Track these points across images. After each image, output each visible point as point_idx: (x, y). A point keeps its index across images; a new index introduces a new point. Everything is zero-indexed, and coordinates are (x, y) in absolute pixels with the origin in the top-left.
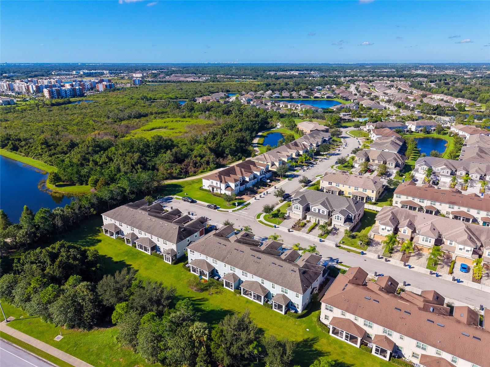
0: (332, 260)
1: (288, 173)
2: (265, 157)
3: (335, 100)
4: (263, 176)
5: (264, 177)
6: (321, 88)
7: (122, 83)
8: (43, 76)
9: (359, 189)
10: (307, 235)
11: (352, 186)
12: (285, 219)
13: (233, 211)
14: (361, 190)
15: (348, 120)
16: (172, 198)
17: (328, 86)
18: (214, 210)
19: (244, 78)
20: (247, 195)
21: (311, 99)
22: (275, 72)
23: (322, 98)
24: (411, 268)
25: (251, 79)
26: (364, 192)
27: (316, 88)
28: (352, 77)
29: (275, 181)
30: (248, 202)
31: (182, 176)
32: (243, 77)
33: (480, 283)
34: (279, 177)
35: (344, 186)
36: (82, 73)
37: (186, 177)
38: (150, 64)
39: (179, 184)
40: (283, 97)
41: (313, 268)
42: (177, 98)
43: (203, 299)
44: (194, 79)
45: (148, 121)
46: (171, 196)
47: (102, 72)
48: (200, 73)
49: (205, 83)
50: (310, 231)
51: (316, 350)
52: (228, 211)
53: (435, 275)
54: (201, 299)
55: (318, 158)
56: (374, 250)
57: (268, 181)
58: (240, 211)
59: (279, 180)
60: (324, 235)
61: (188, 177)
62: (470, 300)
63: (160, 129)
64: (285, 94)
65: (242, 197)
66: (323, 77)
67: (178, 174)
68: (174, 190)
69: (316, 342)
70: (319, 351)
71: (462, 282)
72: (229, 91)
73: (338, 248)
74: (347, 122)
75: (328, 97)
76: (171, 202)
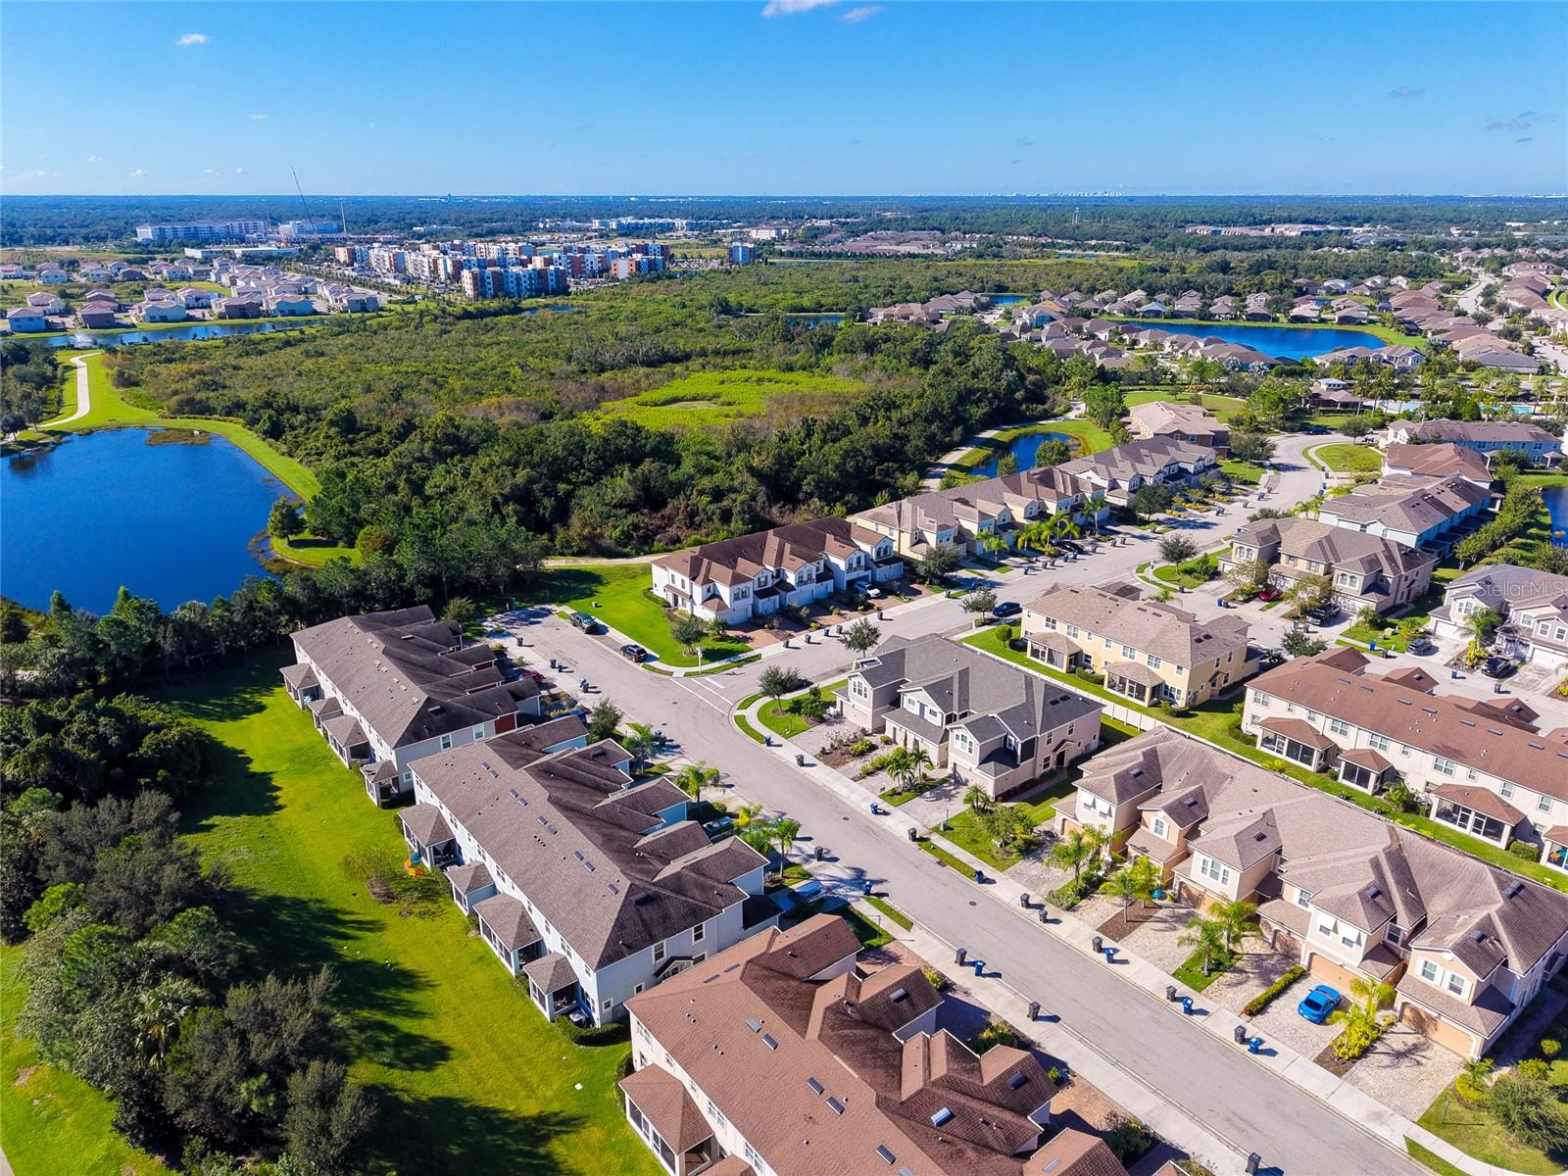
0: (859, 879)
1: (964, 574)
2: (899, 514)
3: (1368, 329)
4: (862, 573)
5: (865, 578)
6: (1343, 285)
7: (701, 257)
8: (510, 232)
9: (1137, 653)
10: (847, 786)
11: (1118, 641)
12: (822, 721)
13: (687, 675)
14: (1141, 658)
15: (1345, 405)
16: (549, 612)
17: (1378, 280)
18: (635, 665)
19: (1093, 248)
20: (772, 628)
21: (1276, 325)
22: (1212, 228)
23: (1323, 321)
24: (1114, 962)
25: (1117, 249)
26: (1152, 668)
27: (1326, 284)
28: (1509, 250)
29: (898, 595)
30: (756, 652)
31: (627, 550)
32: (1093, 242)
33: (1339, 1074)
34: (923, 583)
35: (1093, 636)
36: (614, 225)
37: (638, 555)
38: (830, 198)
39: (598, 572)
40: (1175, 315)
41: (697, 894)
42: (822, 306)
43: (372, 922)
44: (926, 247)
45: (674, 374)
46: (548, 607)
47: (669, 224)
48: (959, 230)
49: (950, 260)
50: (869, 774)
51: (548, 1156)
52: (671, 674)
53: (1180, 1006)
54: (368, 923)
55: (1118, 533)
56: (1034, 873)
57: (874, 592)
58: (707, 678)
59: (920, 593)
60: (904, 794)
61: (646, 554)
62: (1242, 1125)
63: (695, 403)
64: (1189, 302)
65: (748, 635)
66: (1393, 245)
67: (618, 542)
68: (574, 589)
69: (567, 1132)
70: (553, 1161)
71: (1271, 1053)
72: (1006, 289)
73: (915, 845)
74: (1339, 411)
75: (1344, 320)
76: (538, 622)
